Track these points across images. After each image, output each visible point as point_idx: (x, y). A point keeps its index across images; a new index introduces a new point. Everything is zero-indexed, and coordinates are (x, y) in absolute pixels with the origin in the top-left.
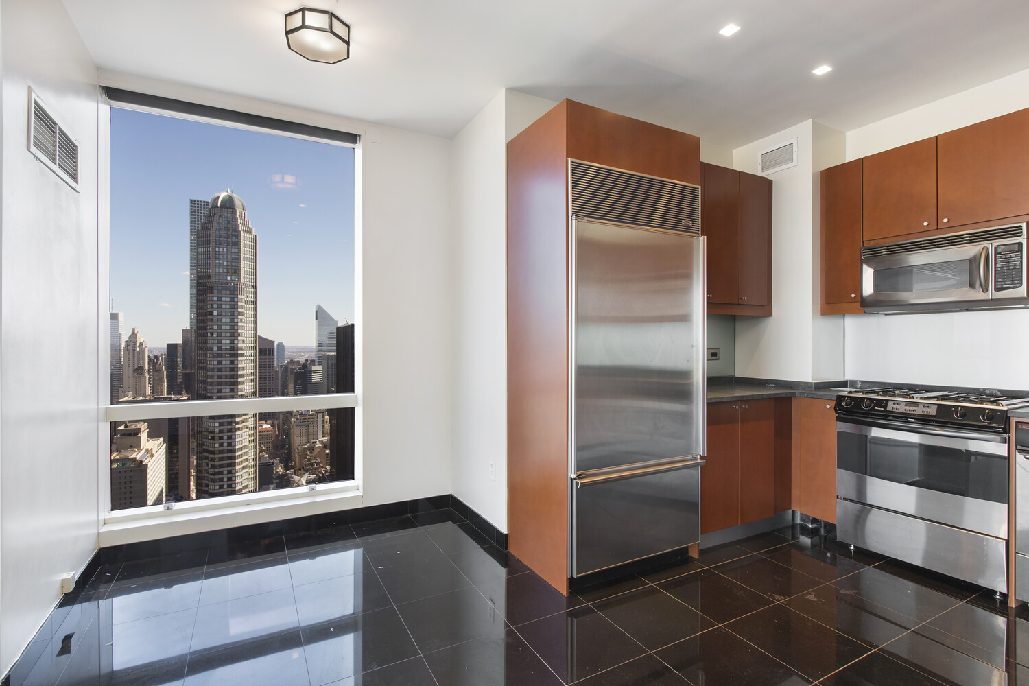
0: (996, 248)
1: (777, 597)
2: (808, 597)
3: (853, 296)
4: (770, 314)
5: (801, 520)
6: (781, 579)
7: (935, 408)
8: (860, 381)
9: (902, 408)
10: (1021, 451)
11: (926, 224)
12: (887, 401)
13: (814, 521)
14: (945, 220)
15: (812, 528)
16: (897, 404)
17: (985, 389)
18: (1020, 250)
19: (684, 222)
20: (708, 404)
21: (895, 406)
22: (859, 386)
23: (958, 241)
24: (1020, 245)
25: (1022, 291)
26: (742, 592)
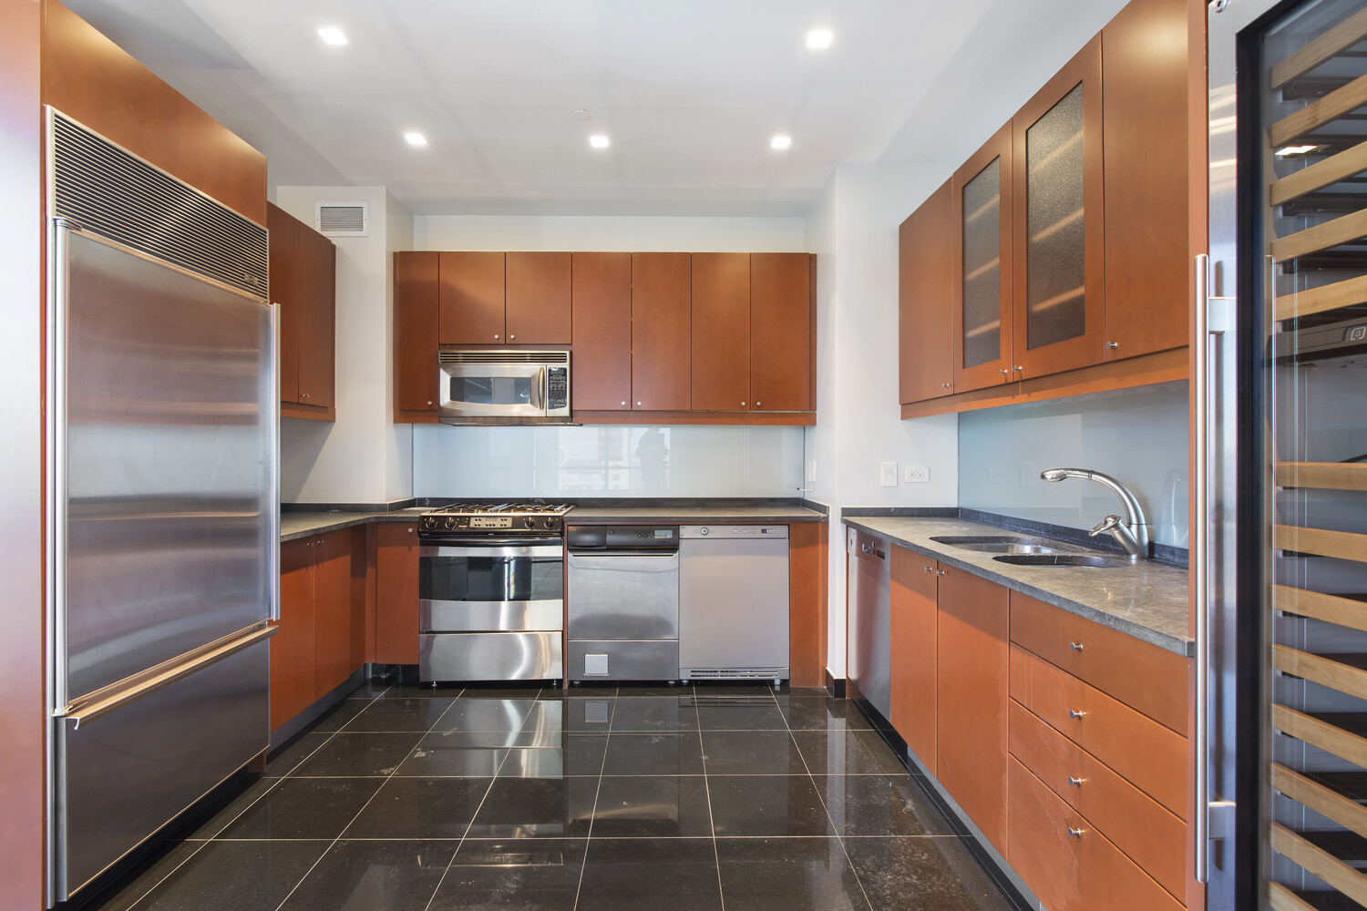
0: (550, 370)
1: (385, 771)
2: (416, 756)
3: (430, 403)
4: (332, 419)
5: (373, 673)
6: (380, 750)
7: (510, 520)
8: (429, 499)
9: (483, 524)
10: (571, 550)
11: (496, 337)
12: (470, 517)
13: (390, 667)
14: (512, 337)
15: (386, 679)
16: (480, 519)
17: (534, 499)
18: (565, 375)
19: (247, 277)
20: (282, 544)
21: (477, 523)
22: (427, 504)
23: (521, 359)
24: (565, 370)
25: (565, 411)
26: (344, 787)
